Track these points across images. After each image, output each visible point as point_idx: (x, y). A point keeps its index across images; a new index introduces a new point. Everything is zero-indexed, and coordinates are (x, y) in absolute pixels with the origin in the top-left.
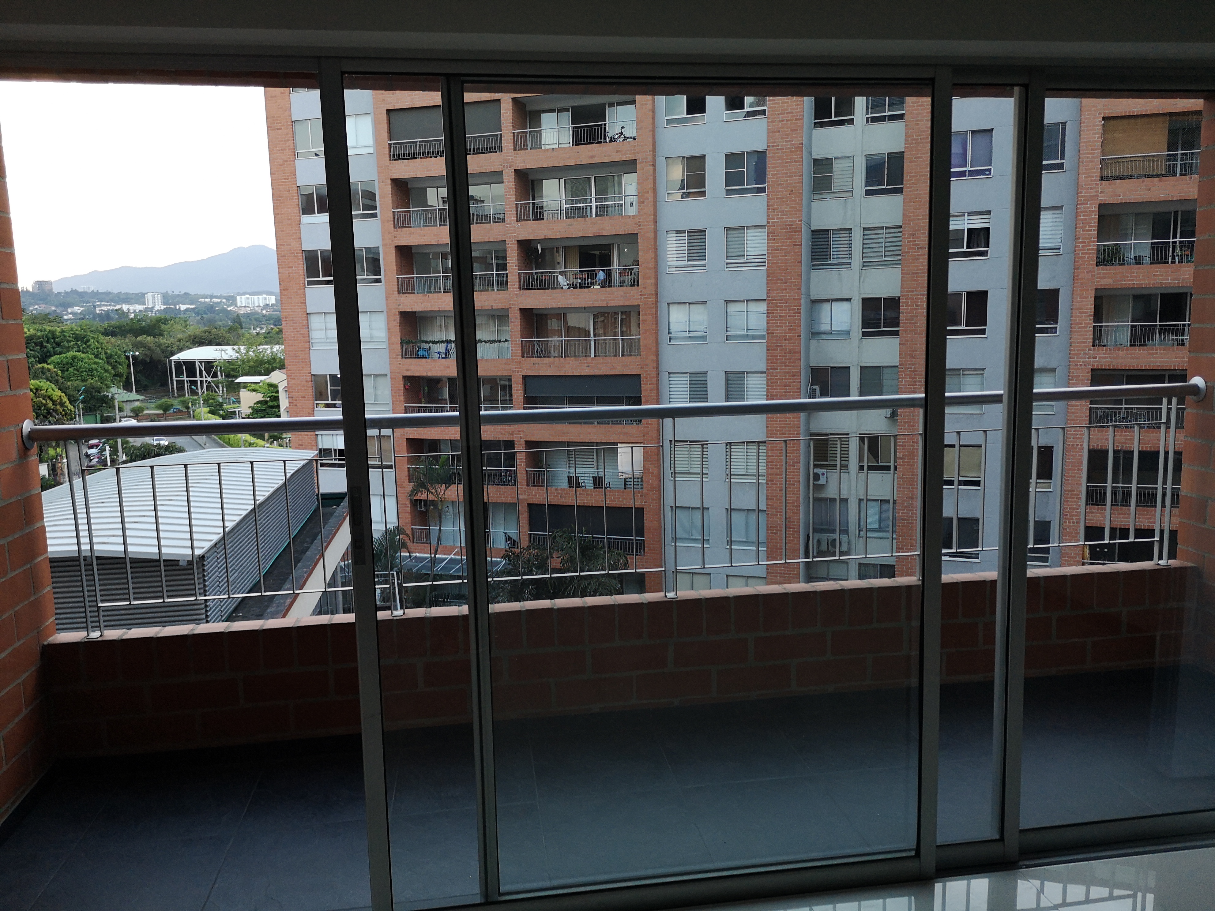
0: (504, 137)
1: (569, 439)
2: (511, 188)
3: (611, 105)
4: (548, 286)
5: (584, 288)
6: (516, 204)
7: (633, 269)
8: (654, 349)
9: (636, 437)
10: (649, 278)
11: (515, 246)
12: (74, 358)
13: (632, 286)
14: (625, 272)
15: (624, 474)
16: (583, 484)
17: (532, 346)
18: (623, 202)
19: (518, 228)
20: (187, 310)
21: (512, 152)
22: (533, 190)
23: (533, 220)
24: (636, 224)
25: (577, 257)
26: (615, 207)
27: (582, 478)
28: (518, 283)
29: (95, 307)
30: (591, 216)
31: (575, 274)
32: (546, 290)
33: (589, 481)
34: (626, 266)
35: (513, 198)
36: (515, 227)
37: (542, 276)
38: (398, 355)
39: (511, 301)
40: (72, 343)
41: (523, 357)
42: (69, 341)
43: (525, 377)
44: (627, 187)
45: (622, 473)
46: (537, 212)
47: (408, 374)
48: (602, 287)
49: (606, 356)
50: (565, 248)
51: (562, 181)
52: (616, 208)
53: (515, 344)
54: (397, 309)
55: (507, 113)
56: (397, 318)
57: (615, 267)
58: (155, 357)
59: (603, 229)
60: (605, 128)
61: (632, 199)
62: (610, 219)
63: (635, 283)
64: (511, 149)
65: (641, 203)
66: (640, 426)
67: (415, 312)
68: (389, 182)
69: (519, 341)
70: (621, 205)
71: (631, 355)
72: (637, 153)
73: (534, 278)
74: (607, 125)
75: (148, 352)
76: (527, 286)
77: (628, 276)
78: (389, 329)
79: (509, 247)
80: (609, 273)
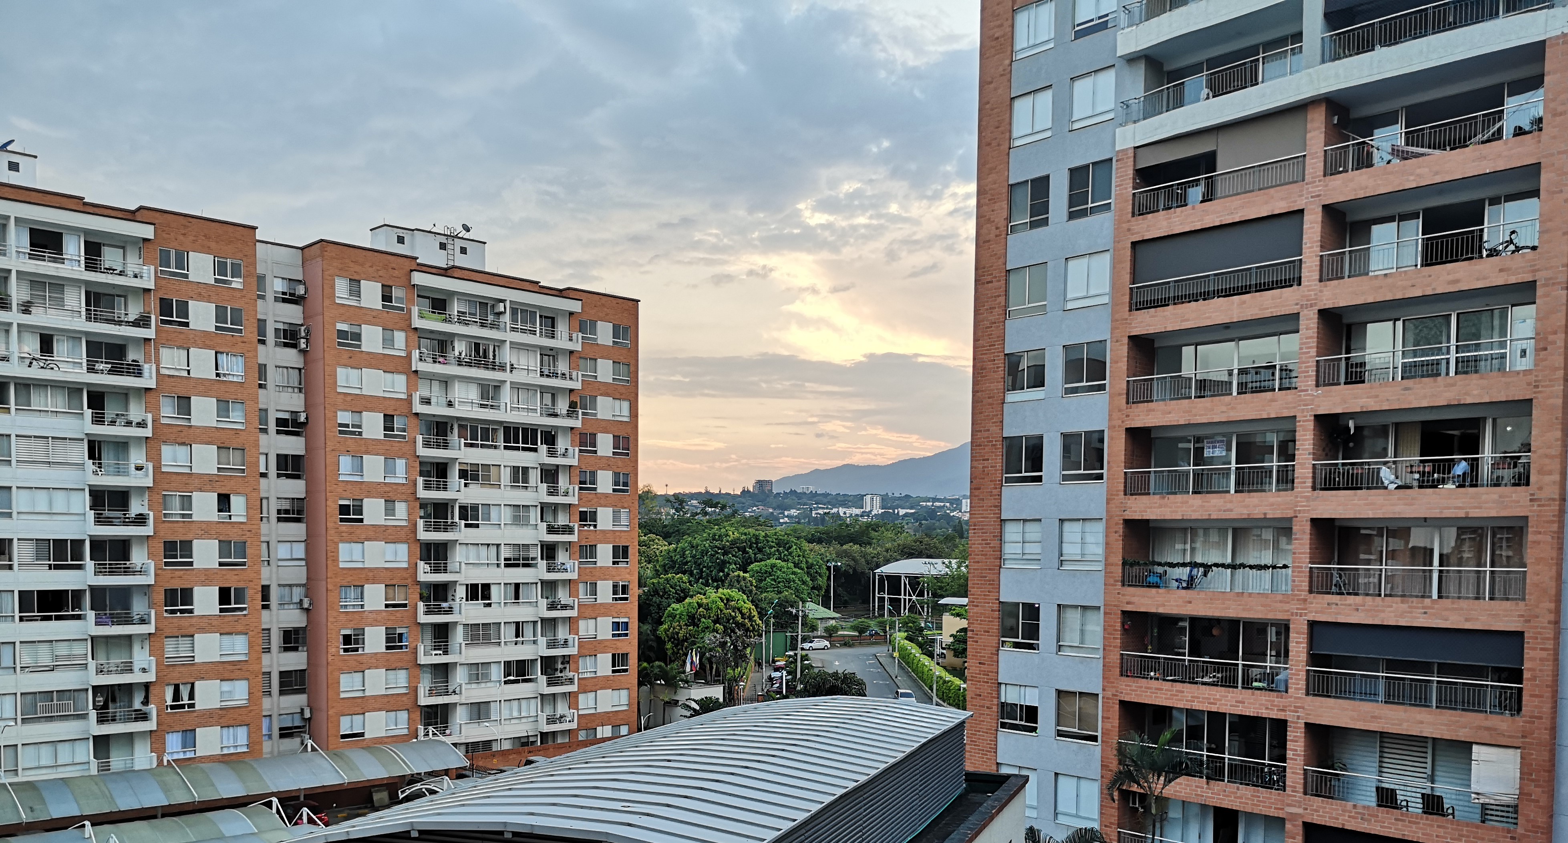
0: (1305, 262)
1: (1383, 728)
2: (1311, 337)
3: (1495, 201)
4: (1361, 484)
5: (1427, 487)
6: (1317, 361)
7: (1519, 458)
8: (1553, 592)
9: (1510, 737)
10: (1550, 473)
11: (1311, 425)
12: (773, 566)
13: (1514, 485)
14: (1504, 463)
15: (1480, 797)
16: (1404, 803)
17: (1327, 577)
18: (1508, 351)
19: (1317, 396)
20: (906, 515)
21: (1315, 285)
22: (1349, 339)
23: (1345, 383)
24: (1529, 384)
25: (1418, 438)
26: (1492, 359)
27: (1402, 793)
28: (1311, 480)
29: (811, 510)
30: (1447, 374)
31: (1412, 466)
32: (1359, 491)
33: (1413, 800)
34: (1505, 452)
35: (1313, 352)
36: (1313, 395)
37: (1353, 469)
38: (1117, 581)
39: (1297, 506)
40: (773, 549)
41: (1311, 591)
42: (771, 547)
43: (1312, 624)
44: (1515, 327)
45: (1478, 794)
46: (1352, 372)
47: (1129, 608)
48: (1459, 486)
49: (1459, 598)
50: (1397, 425)
51: (1399, 324)
52: (1494, 361)
53: (1299, 572)
54: (1121, 516)
55: (1313, 228)
56: (1120, 528)
57: (1487, 454)
58: (859, 570)
59: (1466, 394)
60: (1481, 237)
61: (1524, 344)
62: (1482, 378)
63: (1522, 480)
64: (1314, 280)
65: (1541, 349)
66: (1517, 718)
67: (1148, 521)
68: (1126, 340)
69: (1306, 567)
70: (1503, 356)
71: (1508, 599)
72: (1538, 270)
73: (1339, 473)
74: (1486, 230)
75: (852, 563)
76: (1325, 484)
77: (1509, 468)
78: (1107, 544)
79: (1301, 426)
80: (1474, 465)
